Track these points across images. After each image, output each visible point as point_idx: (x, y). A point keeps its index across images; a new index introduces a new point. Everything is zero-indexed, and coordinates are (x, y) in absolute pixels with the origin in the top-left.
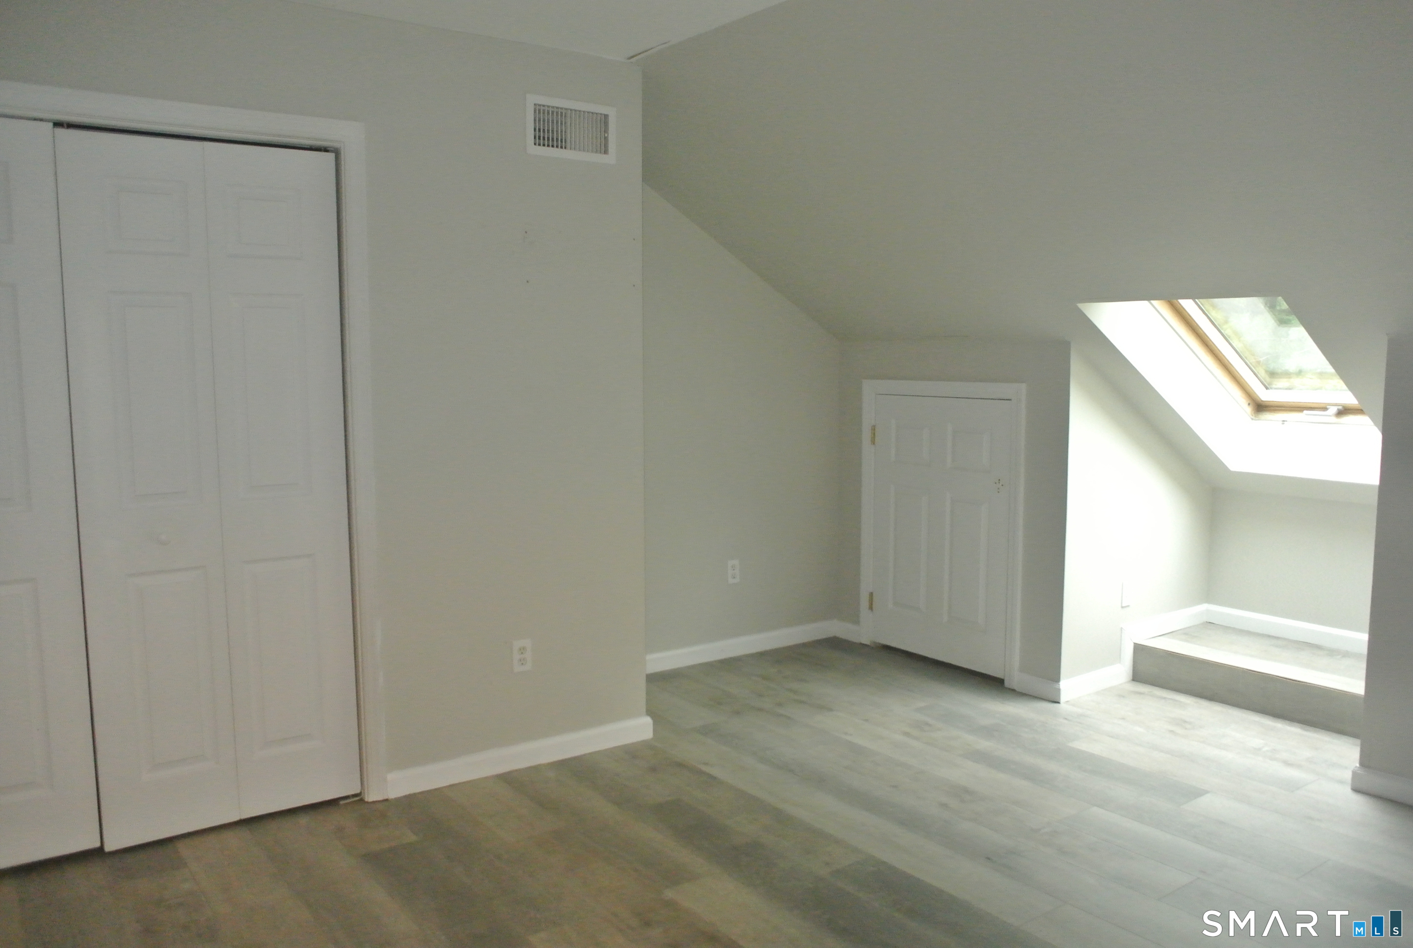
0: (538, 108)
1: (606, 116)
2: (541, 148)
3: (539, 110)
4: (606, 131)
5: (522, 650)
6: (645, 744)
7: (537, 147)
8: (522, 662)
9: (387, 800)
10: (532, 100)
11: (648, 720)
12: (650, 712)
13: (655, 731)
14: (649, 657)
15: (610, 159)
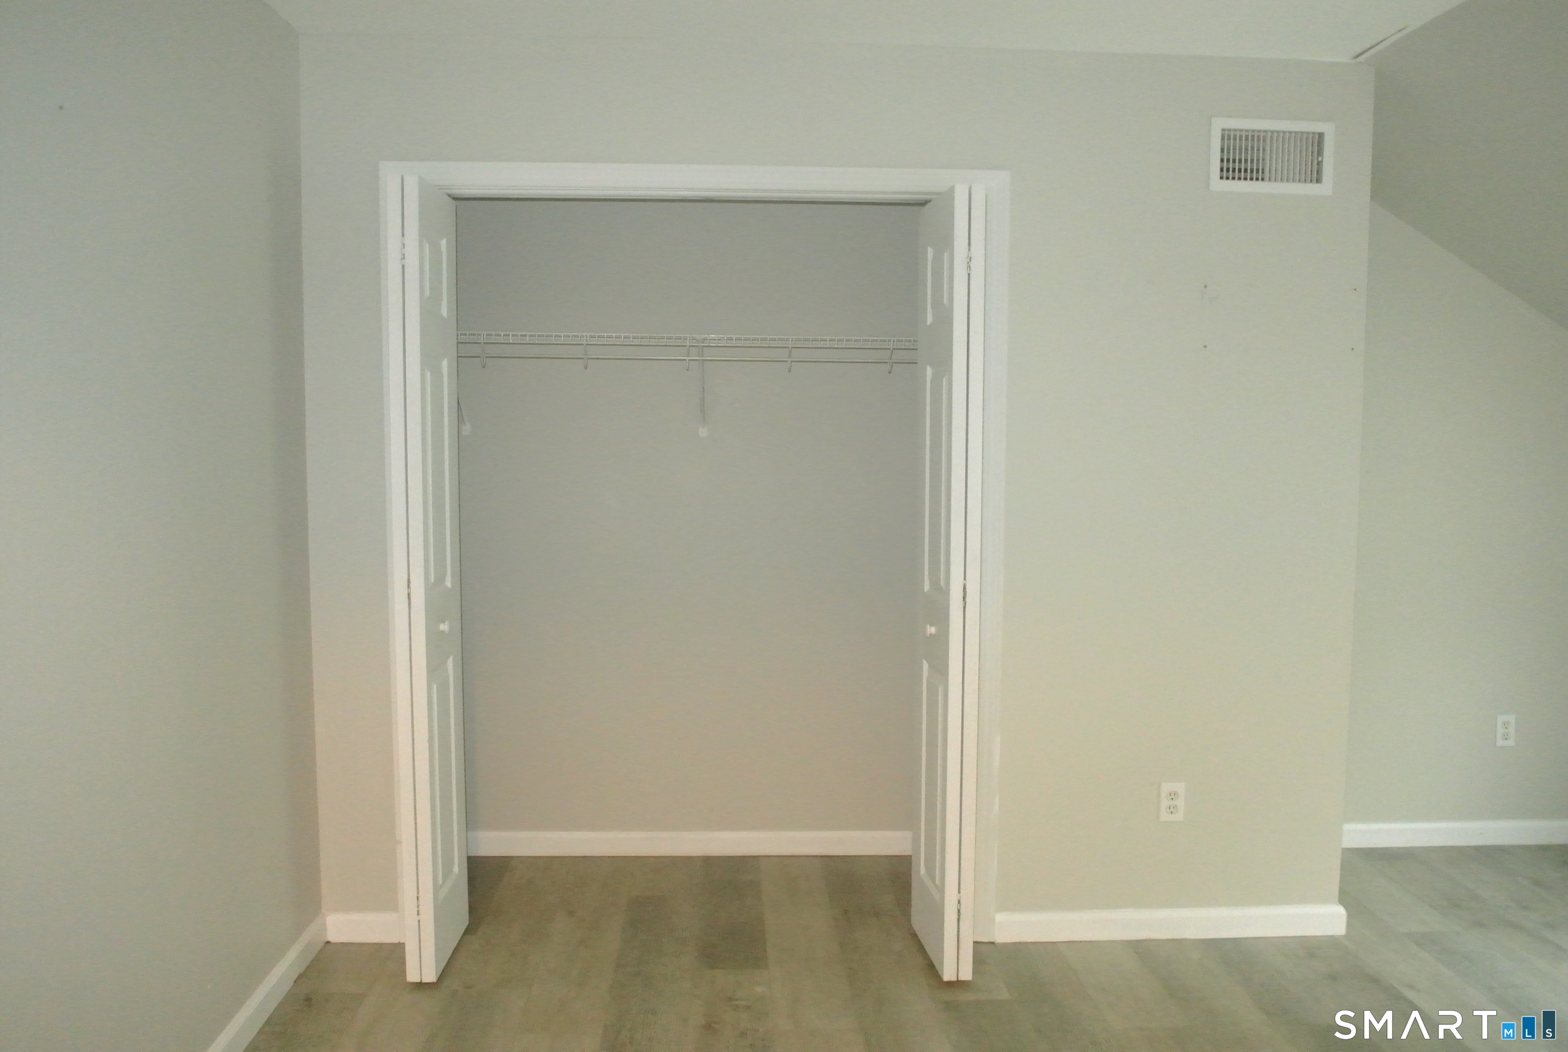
0: (1226, 133)
1: (1321, 135)
2: (1230, 182)
3: (1226, 135)
4: (1320, 152)
5: (1173, 795)
6: (1332, 941)
7: (1225, 182)
8: (1172, 810)
9: (993, 943)
10: (1219, 124)
11: (1341, 911)
12: (1344, 898)
13: (1349, 925)
14: (1347, 827)
15: (1325, 188)
